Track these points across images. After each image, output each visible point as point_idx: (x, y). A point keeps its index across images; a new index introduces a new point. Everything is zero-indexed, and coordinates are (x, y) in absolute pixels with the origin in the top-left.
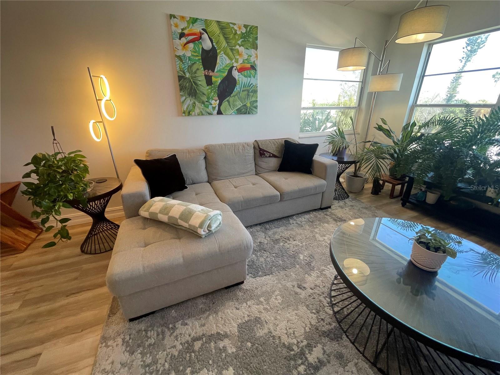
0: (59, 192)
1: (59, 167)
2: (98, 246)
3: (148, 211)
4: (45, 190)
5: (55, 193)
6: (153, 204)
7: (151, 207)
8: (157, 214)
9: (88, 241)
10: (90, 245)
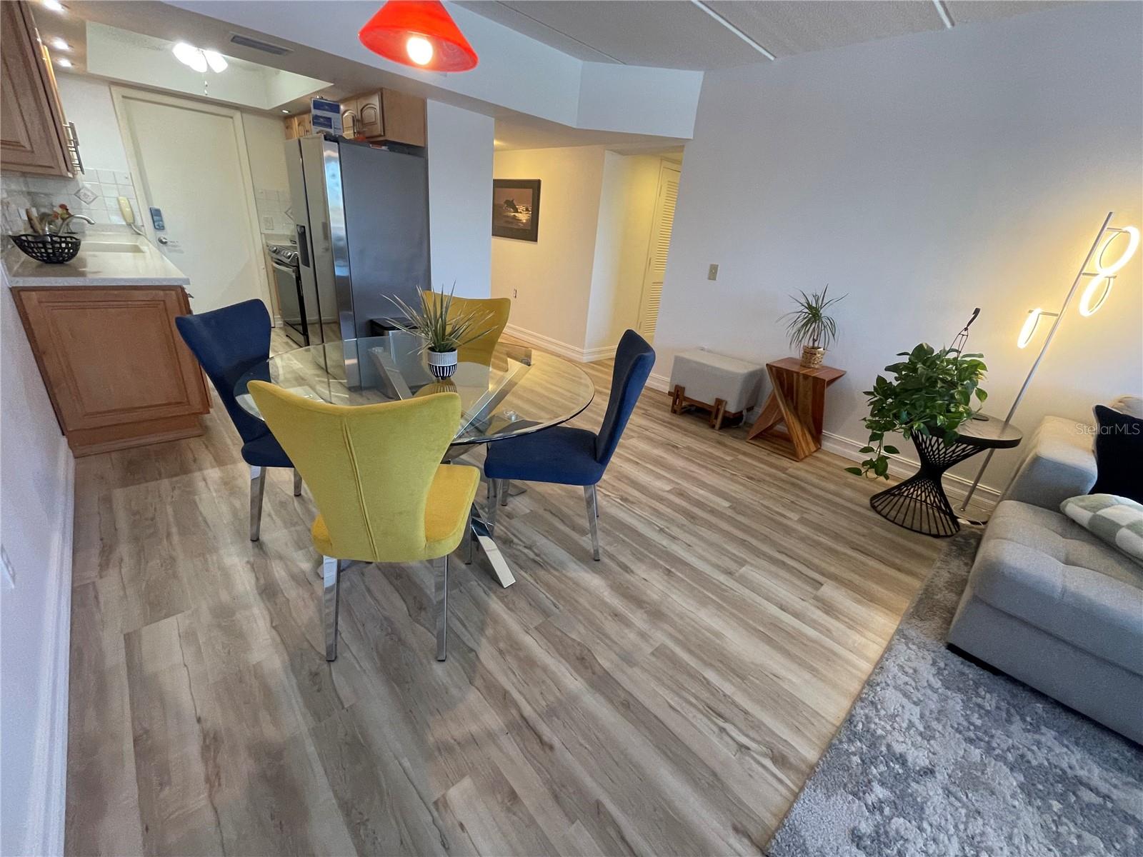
0: (926, 407)
1: (946, 372)
2: (895, 513)
3: (1095, 512)
4: (914, 397)
5: (921, 407)
6: (1112, 505)
7: (1104, 508)
8: (1119, 526)
9: (887, 496)
10: (886, 503)
